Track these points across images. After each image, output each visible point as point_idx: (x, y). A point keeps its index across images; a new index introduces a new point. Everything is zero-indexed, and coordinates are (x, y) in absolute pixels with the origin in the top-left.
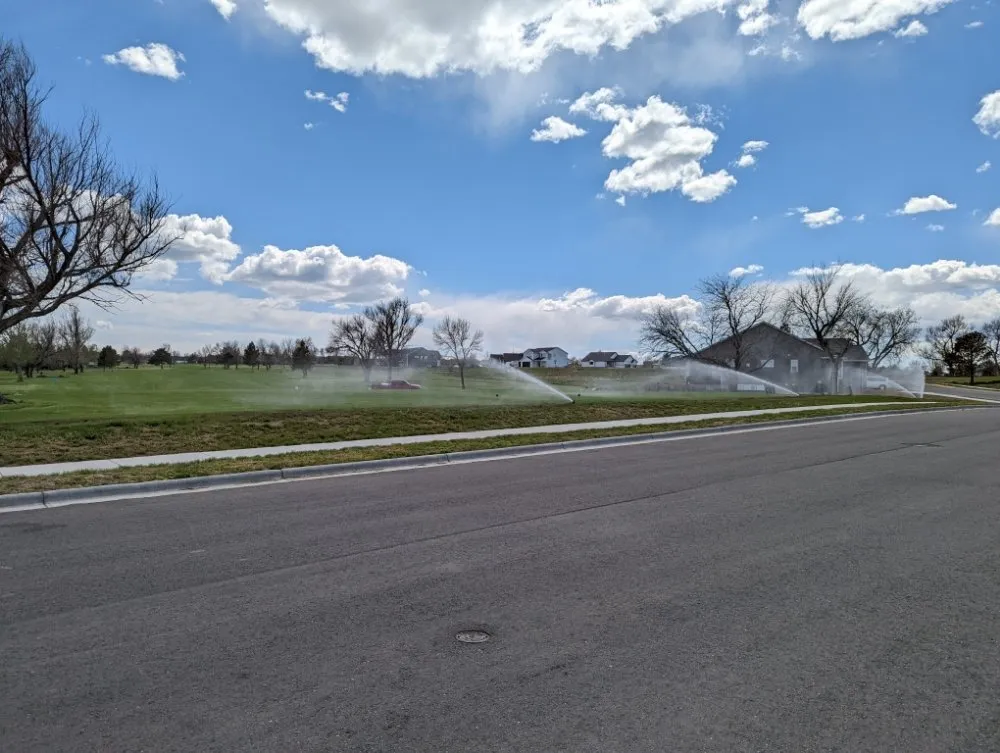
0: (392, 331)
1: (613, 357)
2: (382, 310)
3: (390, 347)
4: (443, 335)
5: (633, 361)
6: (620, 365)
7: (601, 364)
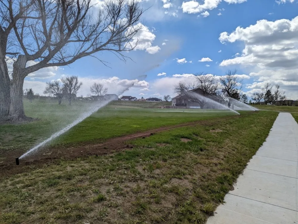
0: (71, 87)
1: (131, 97)
2: (68, 79)
3: (70, 92)
4: (94, 89)
5: (136, 99)
6: (133, 100)
7: (127, 100)
